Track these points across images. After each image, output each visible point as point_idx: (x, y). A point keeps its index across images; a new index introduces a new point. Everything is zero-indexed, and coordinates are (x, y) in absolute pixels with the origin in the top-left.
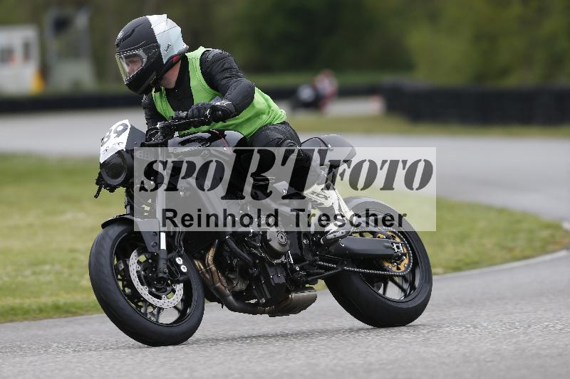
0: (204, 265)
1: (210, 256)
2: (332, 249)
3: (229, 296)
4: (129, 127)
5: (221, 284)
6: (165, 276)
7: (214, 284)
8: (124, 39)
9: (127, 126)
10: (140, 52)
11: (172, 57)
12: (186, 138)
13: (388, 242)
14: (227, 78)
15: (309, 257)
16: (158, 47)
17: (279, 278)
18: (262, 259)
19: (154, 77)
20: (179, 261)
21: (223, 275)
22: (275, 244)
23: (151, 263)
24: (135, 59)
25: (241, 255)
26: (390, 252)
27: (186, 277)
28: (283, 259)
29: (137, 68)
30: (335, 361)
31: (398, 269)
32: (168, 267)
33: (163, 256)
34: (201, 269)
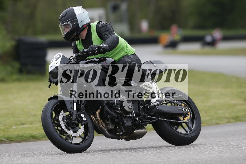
0: (95, 117)
1: (97, 113)
2: (154, 110)
3: (106, 131)
4: (62, 56)
5: (102, 126)
6: (75, 122)
7: (99, 126)
8: (62, 17)
9: (61, 55)
10: (69, 23)
11: (83, 25)
12: (88, 61)
13: (180, 107)
14: (107, 34)
15: (143, 114)
16: (77, 21)
17: (128, 123)
18: (121, 114)
19: (75, 34)
20: (82, 115)
21: (104, 122)
22: (126, 108)
23: (69, 116)
24: (67, 26)
25: (111, 113)
26: (181, 112)
27: (85, 122)
28: (130, 115)
29: (68, 30)
30: (230, 155)
31: (184, 119)
32: (77, 118)
33: (75, 113)
34: (94, 119)
